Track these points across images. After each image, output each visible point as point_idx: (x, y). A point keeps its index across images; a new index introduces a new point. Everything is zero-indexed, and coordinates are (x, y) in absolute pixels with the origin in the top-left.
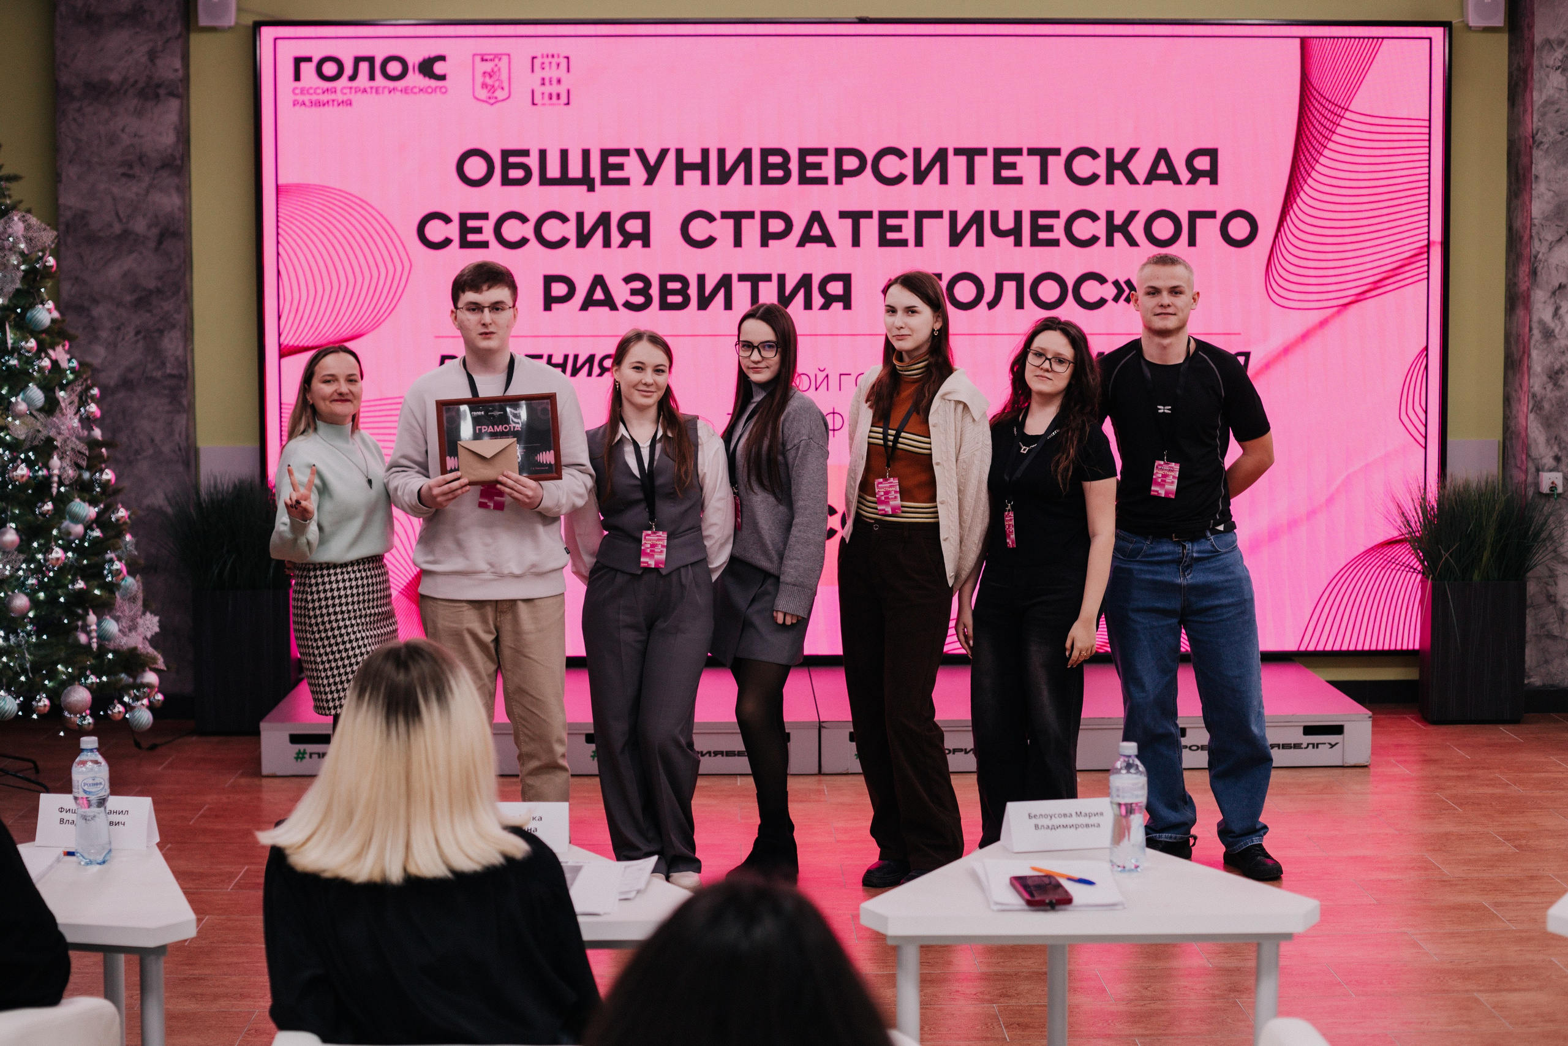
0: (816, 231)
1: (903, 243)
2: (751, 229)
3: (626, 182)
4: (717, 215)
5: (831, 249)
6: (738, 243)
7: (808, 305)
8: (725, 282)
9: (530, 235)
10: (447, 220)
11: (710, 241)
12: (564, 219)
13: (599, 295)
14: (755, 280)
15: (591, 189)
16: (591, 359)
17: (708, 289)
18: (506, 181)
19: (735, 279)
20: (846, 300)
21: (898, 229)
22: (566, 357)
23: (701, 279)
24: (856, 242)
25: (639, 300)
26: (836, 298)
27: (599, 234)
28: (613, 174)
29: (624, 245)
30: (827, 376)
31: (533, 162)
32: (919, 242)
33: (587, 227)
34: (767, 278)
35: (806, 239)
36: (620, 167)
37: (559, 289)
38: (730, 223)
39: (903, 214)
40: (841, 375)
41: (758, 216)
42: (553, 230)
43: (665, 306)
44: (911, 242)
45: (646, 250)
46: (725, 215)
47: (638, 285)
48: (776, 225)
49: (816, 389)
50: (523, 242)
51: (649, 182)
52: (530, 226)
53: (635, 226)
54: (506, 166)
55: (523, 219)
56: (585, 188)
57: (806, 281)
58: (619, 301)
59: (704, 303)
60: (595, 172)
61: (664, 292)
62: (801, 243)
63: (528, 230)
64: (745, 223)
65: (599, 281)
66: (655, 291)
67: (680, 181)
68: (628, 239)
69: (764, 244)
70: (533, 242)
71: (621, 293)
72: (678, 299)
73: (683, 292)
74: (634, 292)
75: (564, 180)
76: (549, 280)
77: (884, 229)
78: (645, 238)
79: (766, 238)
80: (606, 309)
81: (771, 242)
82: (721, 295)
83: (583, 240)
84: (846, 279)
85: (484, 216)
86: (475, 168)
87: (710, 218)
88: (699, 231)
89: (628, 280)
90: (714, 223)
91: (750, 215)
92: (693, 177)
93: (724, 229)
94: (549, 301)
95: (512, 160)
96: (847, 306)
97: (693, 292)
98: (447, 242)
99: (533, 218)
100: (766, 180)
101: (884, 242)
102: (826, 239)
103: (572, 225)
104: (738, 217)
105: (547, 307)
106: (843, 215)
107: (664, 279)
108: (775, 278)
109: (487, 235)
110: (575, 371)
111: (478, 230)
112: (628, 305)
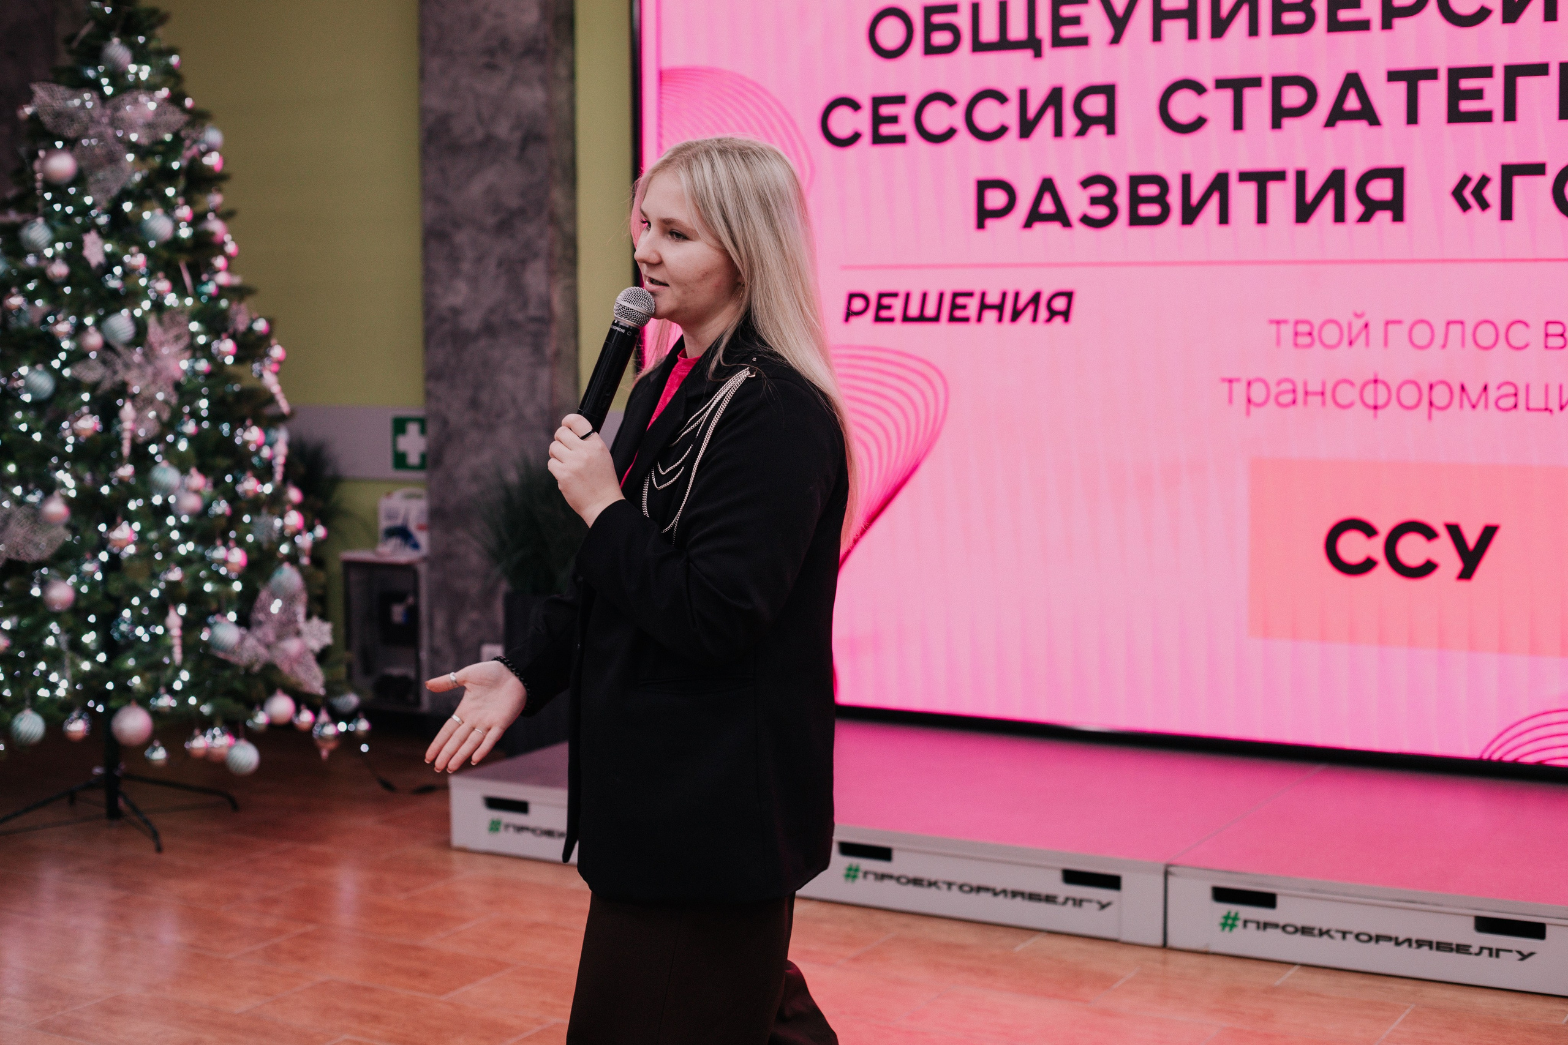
0: (1352, 103)
1: (1485, 116)
2: (1258, 102)
3: (1082, 41)
5: (1375, 130)
6: (1238, 124)
7: (1339, 216)
8: (1220, 183)
9: (959, 123)
10: (855, 106)
11: (1199, 123)
12: (1001, 98)
13: (1047, 206)
14: (1262, 179)
15: (1038, 54)
16: (1036, 298)
17: (1196, 196)
18: (930, 50)
19: (1233, 178)
20: (1396, 208)
21: (1478, 94)
22: (1004, 295)
23: (1186, 179)
24: (1412, 117)
25: (1101, 212)
26: (1382, 205)
27: (1049, 118)
28: (1067, 32)
29: (1081, 132)
30: (1366, 326)
31: (962, 20)
32: (1510, 114)
33: (1033, 109)
34: (1279, 176)
35: (1337, 115)
36: (1076, 21)
37: (996, 199)
38: (1227, 95)
39: (1486, 72)
40: (1387, 323)
41: (1267, 84)
42: (988, 115)
43: (1136, 220)
44: (1498, 114)
45: (1111, 139)
46: (1221, 84)
47: (1100, 190)
48: (1293, 96)
49: (1351, 343)
50: (951, 133)
51: (1116, 40)
52: (959, 111)
53: (1095, 105)
54: (930, 28)
55: (949, 100)
56: (1028, 54)
57: (1336, 180)
58: (1074, 214)
59: (1190, 215)
60: (1044, 30)
61: (1136, 200)
62: (1330, 123)
63: (955, 117)
64: (1249, 94)
65: (1047, 186)
66: (1122, 199)
67: (1157, 36)
68: (1086, 123)
69: (1276, 125)
70: (964, 135)
71: (1077, 203)
72: (1152, 210)
73: (1161, 200)
74: (1095, 201)
75: (1003, 44)
76: (983, 186)
77: (1455, 95)
78: (1109, 121)
79: (1279, 115)
80: (1055, 227)
81: (1287, 123)
82: (1214, 203)
83: (1027, 128)
84: (1396, 175)
85: (900, 100)
86: (891, 33)
87: (1198, 88)
88: (1184, 107)
89: (1086, 183)
90: (1205, 98)
91: (1255, 82)
92: (1175, 29)
93: (1219, 104)
94: (983, 215)
95: (938, 19)
96: (1398, 216)
97: (1174, 199)
98: (855, 137)
99: (963, 97)
100: (1279, 29)
101: (1455, 116)
102: (1368, 114)
103: (1013, 106)
104: (1237, 86)
105: (980, 225)
106: (1393, 76)
107: (1136, 181)
108: (1291, 177)
109: (906, 125)
110: (1016, 315)
111: (894, 120)
112: (1086, 220)
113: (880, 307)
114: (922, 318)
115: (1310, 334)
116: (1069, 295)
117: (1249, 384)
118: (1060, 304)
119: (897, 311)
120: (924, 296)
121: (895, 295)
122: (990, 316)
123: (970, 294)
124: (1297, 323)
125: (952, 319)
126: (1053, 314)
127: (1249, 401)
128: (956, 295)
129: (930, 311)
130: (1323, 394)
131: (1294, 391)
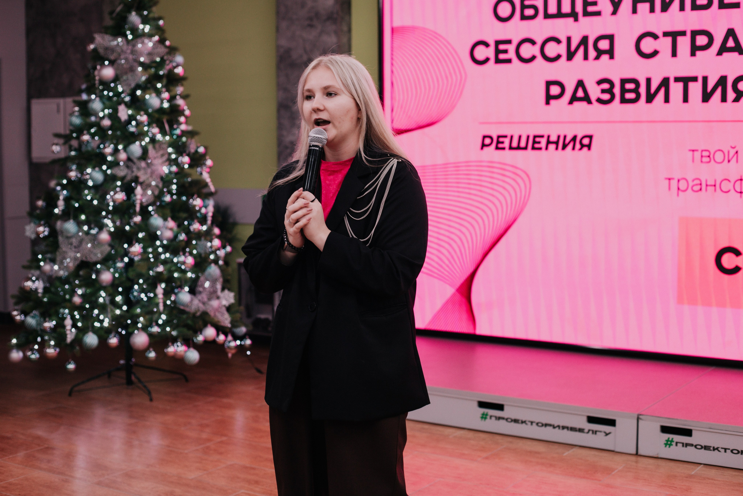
0: (731, 43)
2: (684, 43)
3: (598, 14)
4: (660, 34)
5: (741, 57)
6: (674, 54)
7: (724, 99)
8: (665, 83)
9: (537, 53)
10: (487, 45)
11: (655, 53)
12: (558, 41)
13: (580, 93)
14: (686, 81)
15: (576, 20)
16: (574, 138)
17: (653, 89)
18: (523, 18)
19: (672, 80)
22: (559, 137)
23: (649, 81)
25: (606, 97)
27: (581, 51)
28: (591, 9)
29: (597, 58)
30: (737, 152)
33: (573, 47)
34: (694, 79)
35: (724, 49)
36: (595, 4)
37: (555, 90)
38: (669, 40)
41: (689, 34)
42: (552, 50)
43: (624, 101)
45: (612, 61)
46: (666, 34)
47: (606, 86)
48: (702, 40)
49: (729, 161)
50: (533, 58)
51: (614, 13)
52: (537, 48)
53: (604, 45)
54: (523, 7)
55: (533, 42)
56: (571, 20)
57: (722, 81)
58: (593, 98)
59: (650, 98)
60: (579, 8)
61: (623, 91)
62: (720, 53)
63: (535, 50)
64: (680, 39)
65: (580, 84)
66: (617, 91)
67: (635, 11)
68: (600, 53)
69: (693, 54)
70: (539, 59)
71: (594, 92)
72: (631, 96)
73: (636, 91)
74: (603, 91)
75: (559, 15)
76: (549, 84)
78: (611, 53)
79: (694, 49)
80: (584, 104)
81: (698, 53)
82: (662, 92)
83: (570, 56)
85: (509, 42)
86: (504, 10)
87: (655, 37)
88: (647, 45)
89: (599, 83)
90: (658, 41)
91: (683, 33)
92: (643, 8)
93: (665, 44)
94: (549, 98)
95: (527, 2)
97: (643, 90)
98: (487, 60)
99: (539, 41)
100: (695, 7)
102: (739, 49)
103: (564, 46)
104: (674, 35)
105: (547, 103)
107: (624, 81)
108: (700, 80)
109: (511, 54)
110: (564, 147)
111: (506, 51)
112: (600, 101)
113: (498, 142)
114: (519, 148)
115: (709, 156)
116: (591, 137)
117: (679, 181)
118: (586, 141)
119: (506, 144)
120: (520, 137)
121: (506, 137)
122: (552, 147)
123: (542, 136)
124: (702, 151)
125: (533, 148)
126: (582, 146)
127: (679, 189)
128: (535, 137)
129: (523, 144)
130: (715, 186)
131: (701, 184)
